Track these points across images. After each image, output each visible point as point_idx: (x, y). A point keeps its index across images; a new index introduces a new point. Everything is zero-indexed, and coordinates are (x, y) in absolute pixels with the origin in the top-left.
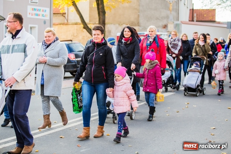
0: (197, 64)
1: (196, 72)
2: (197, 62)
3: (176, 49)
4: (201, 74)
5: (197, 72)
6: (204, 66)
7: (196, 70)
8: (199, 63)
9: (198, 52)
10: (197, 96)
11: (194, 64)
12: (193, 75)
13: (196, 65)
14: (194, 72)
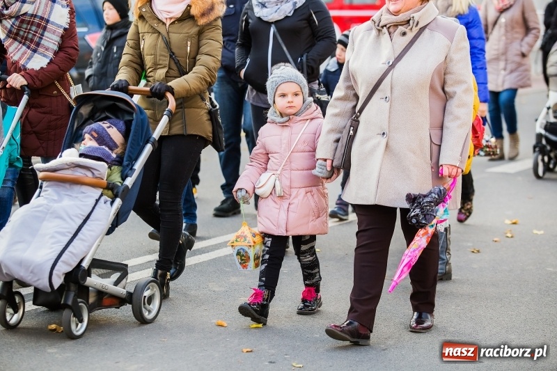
0: (102, 139)
1: (77, 188)
2: (105, 125)
3: (38, 44)
4: (118, 202)
5: (85, 188)
6: (148, 148)
7: (79, 174)
8: (115, 134)
9: (148, 61)
10: (72, 337)
11: (87, 136)
12: (56, 206)
13: (94, 144)
14: (67, 186)
